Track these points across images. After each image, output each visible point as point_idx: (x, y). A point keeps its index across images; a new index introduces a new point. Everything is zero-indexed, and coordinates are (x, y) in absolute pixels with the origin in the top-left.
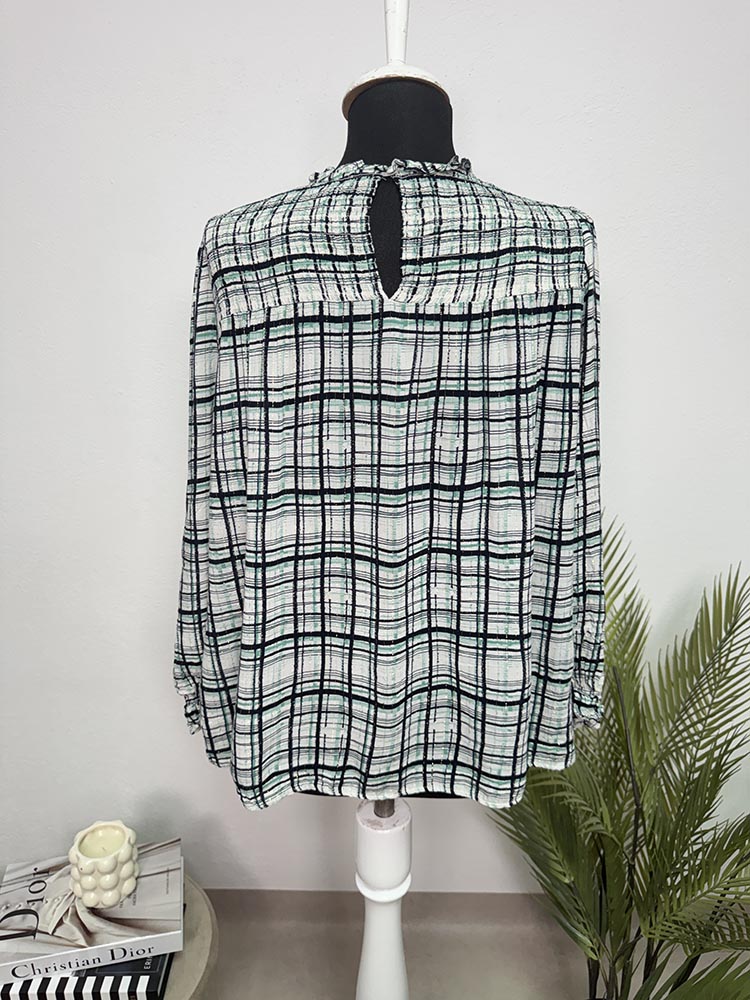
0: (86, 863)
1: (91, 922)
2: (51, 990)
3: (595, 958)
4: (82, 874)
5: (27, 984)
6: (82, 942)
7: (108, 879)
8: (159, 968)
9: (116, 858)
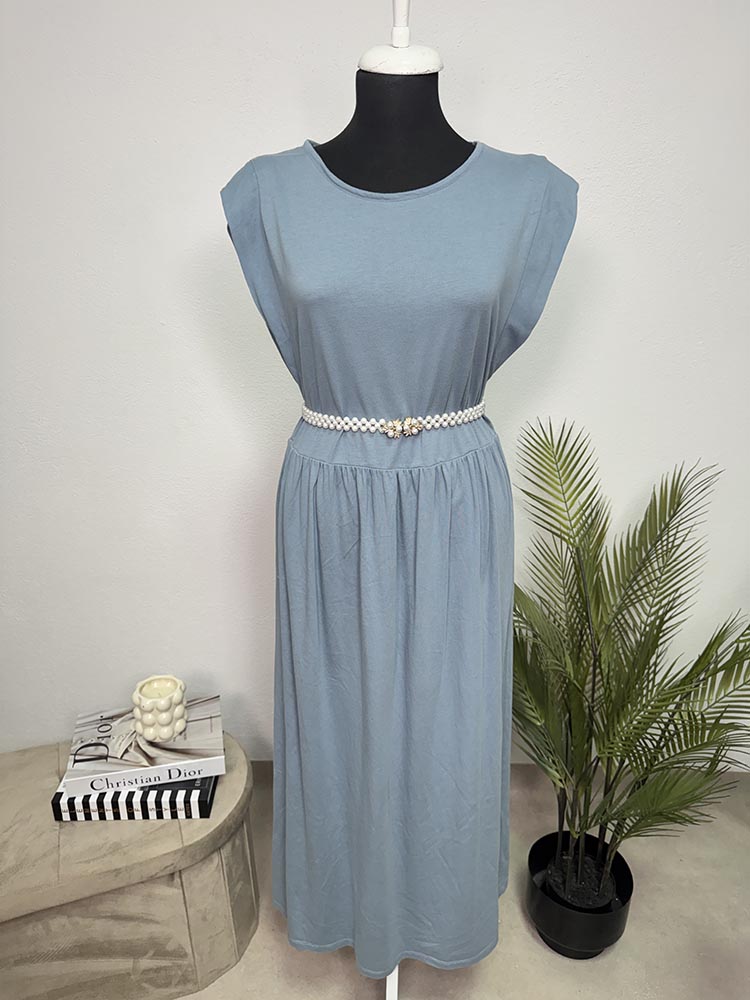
0: (147, 703)
1: (151, 751)
2: (122, 800)
3: (562, 786)
4: (143, 712)
5: (102, 795)
6: (145, 763)
7: (164, 717)
8: (208, 788)
9: (171, 699)
